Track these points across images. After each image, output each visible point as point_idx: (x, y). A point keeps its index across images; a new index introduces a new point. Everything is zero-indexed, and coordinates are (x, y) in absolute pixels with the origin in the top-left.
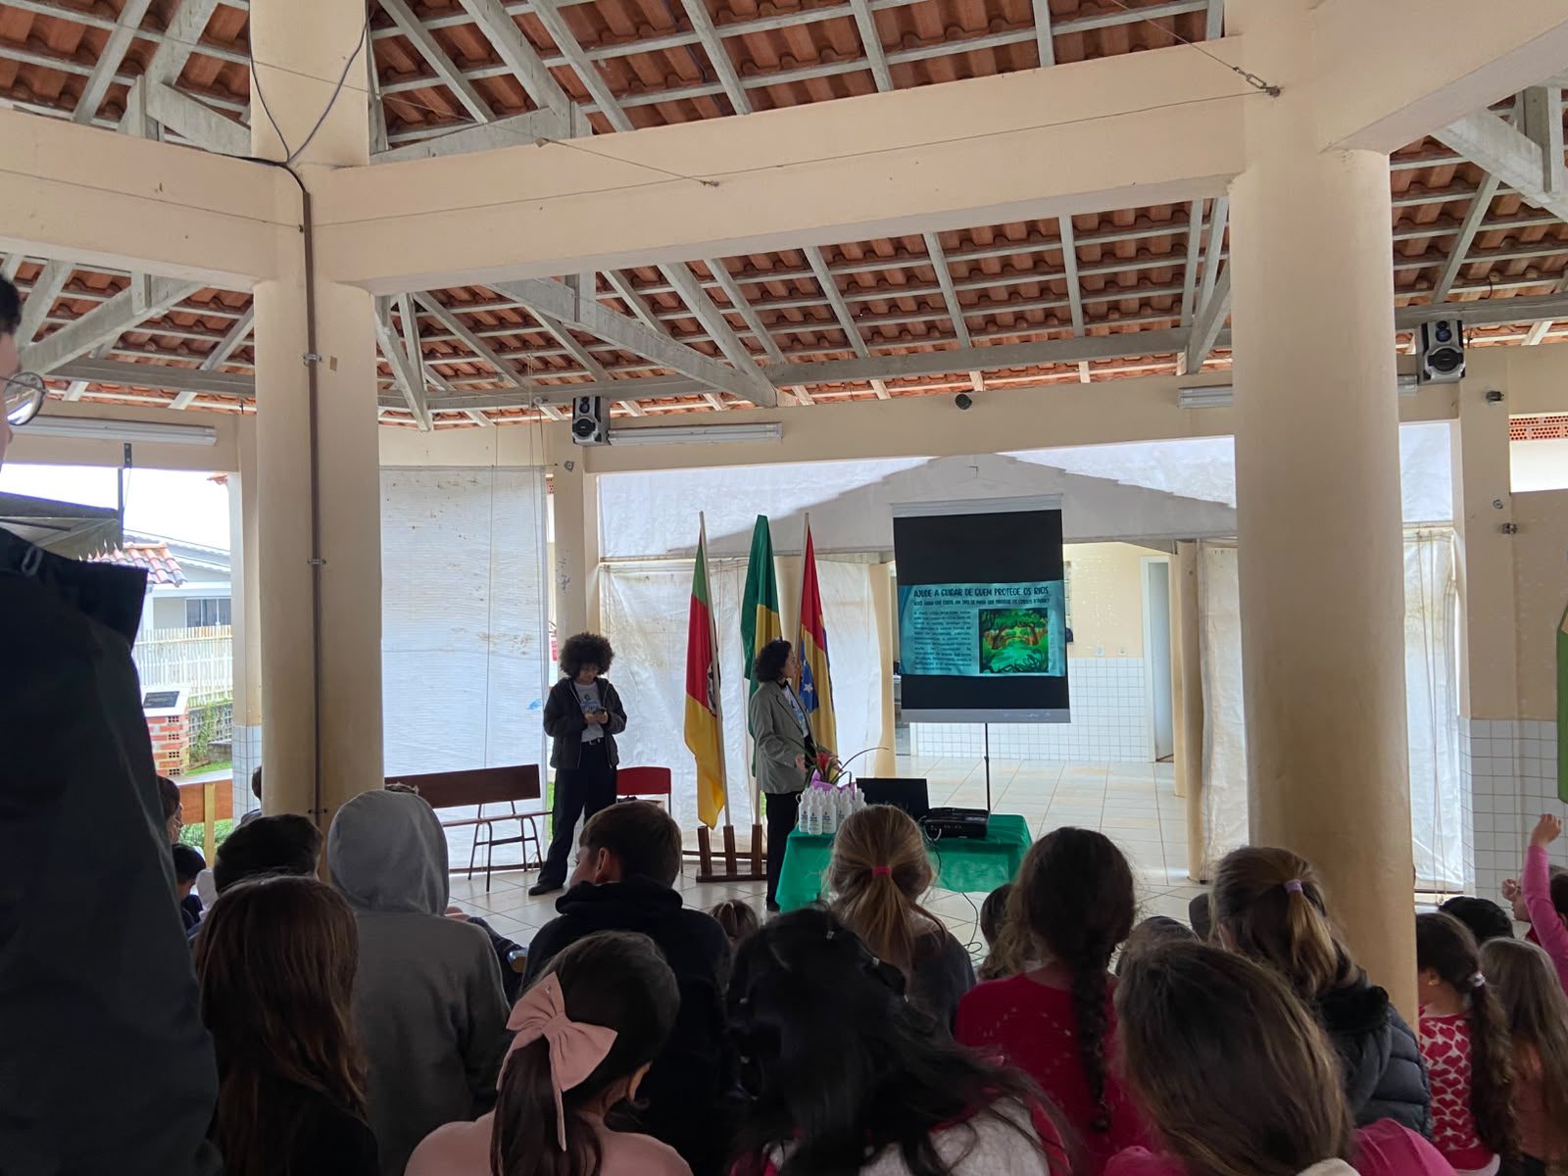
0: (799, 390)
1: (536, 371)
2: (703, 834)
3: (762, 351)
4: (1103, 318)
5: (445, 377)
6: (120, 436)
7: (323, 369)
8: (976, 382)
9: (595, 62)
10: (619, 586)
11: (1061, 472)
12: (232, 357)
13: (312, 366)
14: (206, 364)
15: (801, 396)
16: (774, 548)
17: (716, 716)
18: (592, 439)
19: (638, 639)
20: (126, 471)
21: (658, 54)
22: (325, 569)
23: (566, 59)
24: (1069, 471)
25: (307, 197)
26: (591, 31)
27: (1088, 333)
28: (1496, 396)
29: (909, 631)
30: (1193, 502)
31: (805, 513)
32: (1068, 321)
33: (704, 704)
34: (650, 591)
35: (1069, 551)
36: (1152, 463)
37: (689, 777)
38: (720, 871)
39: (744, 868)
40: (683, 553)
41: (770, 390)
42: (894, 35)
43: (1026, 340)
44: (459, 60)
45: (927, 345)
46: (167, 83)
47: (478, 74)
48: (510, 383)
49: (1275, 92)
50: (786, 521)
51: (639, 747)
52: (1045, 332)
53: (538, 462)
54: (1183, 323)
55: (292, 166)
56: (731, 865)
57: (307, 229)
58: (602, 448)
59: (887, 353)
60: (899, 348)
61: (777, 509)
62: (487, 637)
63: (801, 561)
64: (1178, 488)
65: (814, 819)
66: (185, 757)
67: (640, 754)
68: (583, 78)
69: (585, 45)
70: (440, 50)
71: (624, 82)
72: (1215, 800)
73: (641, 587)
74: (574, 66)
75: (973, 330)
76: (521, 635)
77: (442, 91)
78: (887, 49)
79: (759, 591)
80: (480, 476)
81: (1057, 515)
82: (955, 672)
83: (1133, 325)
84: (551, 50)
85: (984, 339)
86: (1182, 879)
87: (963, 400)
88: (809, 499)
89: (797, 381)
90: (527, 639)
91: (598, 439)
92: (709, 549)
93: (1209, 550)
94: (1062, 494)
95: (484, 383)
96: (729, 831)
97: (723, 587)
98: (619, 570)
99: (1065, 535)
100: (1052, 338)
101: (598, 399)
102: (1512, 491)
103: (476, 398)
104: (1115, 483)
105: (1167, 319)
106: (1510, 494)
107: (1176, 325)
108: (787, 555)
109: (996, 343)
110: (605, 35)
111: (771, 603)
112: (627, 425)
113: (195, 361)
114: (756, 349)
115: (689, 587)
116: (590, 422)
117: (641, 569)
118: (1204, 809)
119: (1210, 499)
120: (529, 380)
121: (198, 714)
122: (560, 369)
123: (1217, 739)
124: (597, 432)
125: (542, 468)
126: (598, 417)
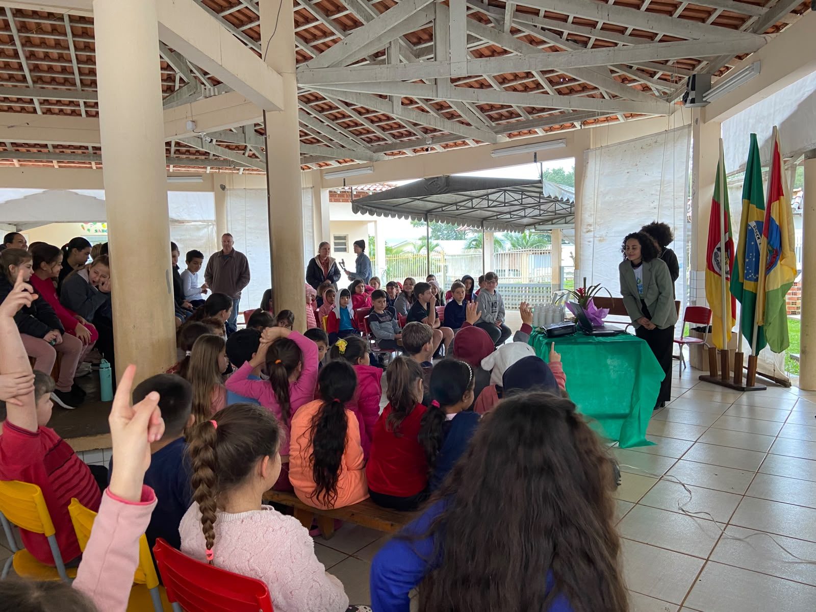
6: (532, 150)
17: (721, 276)
18: (688, 102)
53: (687, 123)
58: (709, 106)
101: (694, 77)
116: (688, 93)
124: (690, 98)
125: (690, 125)
126: (693, 89)
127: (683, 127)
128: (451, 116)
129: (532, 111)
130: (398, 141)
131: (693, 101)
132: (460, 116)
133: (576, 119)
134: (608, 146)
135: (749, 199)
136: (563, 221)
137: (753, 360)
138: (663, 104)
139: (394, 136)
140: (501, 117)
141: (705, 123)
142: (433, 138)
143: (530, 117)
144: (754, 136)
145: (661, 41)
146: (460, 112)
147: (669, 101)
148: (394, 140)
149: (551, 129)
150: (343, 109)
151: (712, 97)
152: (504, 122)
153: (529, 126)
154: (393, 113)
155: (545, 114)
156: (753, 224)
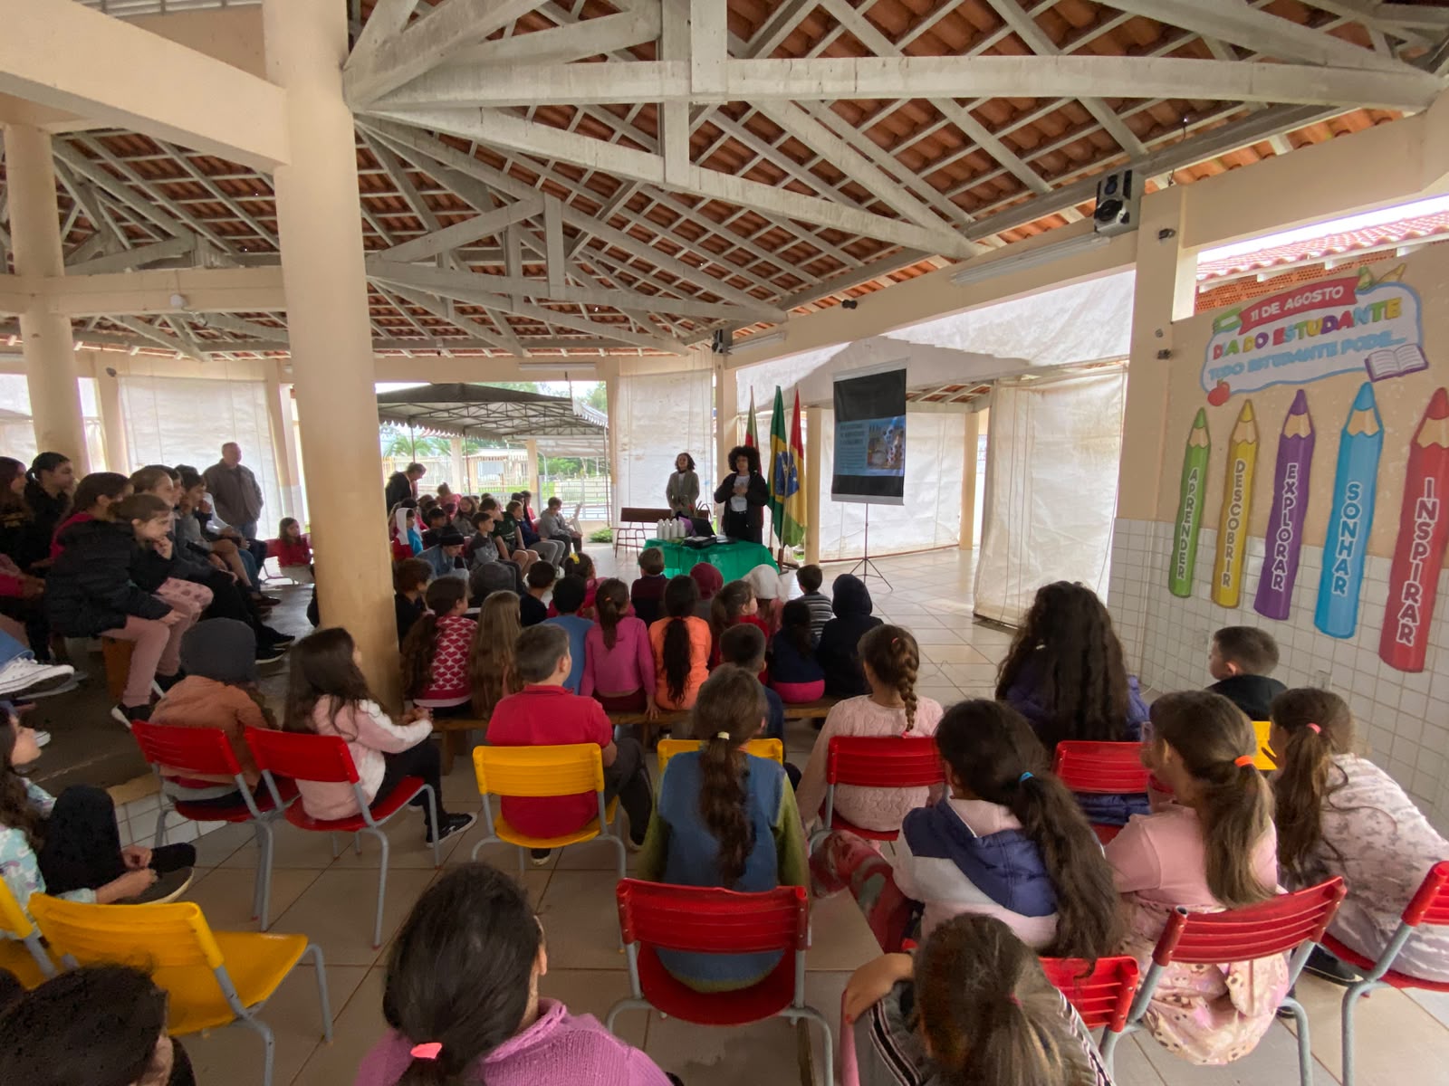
6: (562, 369)
11: (907, 342)
18: (717, 352)
24: (913, 340)
28: (1164, 234)
30: (973, 356)
36: (955, 330)
41: (777, 315)
53: (709, 367)
64: (967, 346)
80: (688, 376)
81: (903, 372)
94: (907, 359)
102: (1174, 319)
104: (931, 347)
106: (1172, 323)
116: (717, 343)
119: (982, 352)
124: (719, 348)
125: (712, 369)
126: (721, 341)
127: (706, 370)
128: (484, 322)
129: (560, 330)
130: (394, 338)
131: (721, 351)
132: (492, 324)
133: (601, 346)
134: (636, 376)
135: (777, 434)
136: (542, 432)
137: (781, 552)
138: (680, 346)
139: (390, 332)
140: (526, 331)
141: (726, 368)
142: (444, 340)
143: (559, 336)
144: (778, 388)
145: (699, 297)
146: (495, 321)
147: (686, 344)
148: (390, 337)
149: (571, 351)
150: (394, 305)
151: (735, 351)
152: (528, 337)
153: (556, 345)
154: (447, 317)
155: (572, 336)
156: (781, 453)
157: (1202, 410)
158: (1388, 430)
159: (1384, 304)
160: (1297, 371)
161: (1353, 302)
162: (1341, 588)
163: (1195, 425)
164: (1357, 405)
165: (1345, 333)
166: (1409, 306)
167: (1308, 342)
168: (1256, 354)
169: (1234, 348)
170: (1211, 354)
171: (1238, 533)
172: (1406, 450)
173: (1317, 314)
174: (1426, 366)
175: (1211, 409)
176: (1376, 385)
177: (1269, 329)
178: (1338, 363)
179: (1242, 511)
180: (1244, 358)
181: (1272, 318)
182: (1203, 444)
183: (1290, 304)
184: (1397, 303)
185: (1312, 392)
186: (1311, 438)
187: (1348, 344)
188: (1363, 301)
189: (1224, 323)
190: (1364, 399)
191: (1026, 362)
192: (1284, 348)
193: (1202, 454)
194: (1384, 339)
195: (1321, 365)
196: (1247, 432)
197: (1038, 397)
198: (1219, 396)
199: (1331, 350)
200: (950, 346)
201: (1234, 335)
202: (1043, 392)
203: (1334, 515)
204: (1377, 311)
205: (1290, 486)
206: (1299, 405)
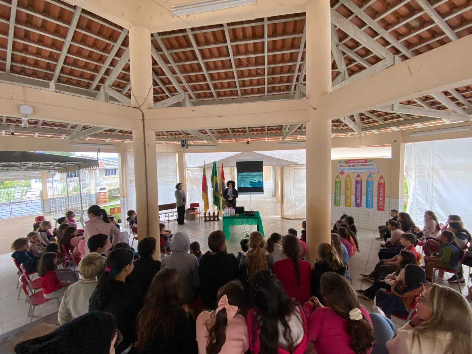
0: (220, 140)
1: (174, 135)
2: (205, 214)
3: (214, 133)
4: (270, 130)
5: (157, 136)
6: (97, 147)
7: (147, 146)
8: (249, 140)
9: (189, 85)
10: (190, 172)
11: (263, 155)
12: (118, 132)
13: (145, 146)
14: (113, 133)
15: (221, 141)
16: (217, 166)
17: (207, 194)
18: (185, 147)
19: (193, 181)
20: (99, 153)
21: (200, 85)
22: (148, 182)
23: (184, 84)
24: (265, 154)
25: (143, 115)
26: (188, 80)
27: (267, 133)
29: (239, 180)
30: (283, 160)
31: (221, 160)
32: (265, 131)
33: (205, 192)
34: (195, 173)
35: (264, 167)
36: (277, 154)
37: (202, 204)
38: (208, 219)
39: (212, 219)
40: (201, 167)
41: (216, 140)
42: (241, 85)
43: (257, 133)
44: (164, 83)
45: (242, 134)
46: (109, 86)
47: (167, 86)
48: (169, 137)
49: (315, 109)
50: (218, 162)
51: (193, 199)
52: (261, 132)
54: (282, 132)
55: (140, 108)
56: (210, 218)
57: (143, 120)
58: (187, 149)
59: (235, 135)
60: (237, 134)
61: (217, 160)
62: (166, 182)
63: (221, 169)
64: (281, 158)
65: (227, 214)
66: (108, 199)
67: (194, 200)
68: (187, 88)
69: (187, 82)
70: (160, 82)
71: (194, 89)
72: (285, 206)
73: (194, 172)
74: (185, 86)
75: (250, 131)
76: (172, 181)
77: (161, 88)
78: (240, 87)
79: (214, 174)
80: (165, 154)
81: (262, 162)
82: (246, 187)
83: (274, 132)
84: (182, 83)
85: (251, 133)
86: (279, 218)
87: (248, 143)
88: (222, 158)
89: (220, 139)
90: (174, 182)
91: (186, 147)
92: (205, 166)
93: (285, 167)
94: (263, 159)
95: (165, 137)
96: (209, 213)
97: (208, 173)
98: (189, 170)
99: (263, 165)
100: (262, 133)
101: (186, 141)
103: (163, 139)
104: (271, 157)
105: (280, 131)
107: (281, 132)
108: (218, 167)
109: (253, 134)
110: (191, 81)
111: (216, 176)
112: (191, 145)
113: (111, 133)
114: (213, 133)
115: (202, 173)
116: (184, 145)
117: (193, 169)
118: (283, 207)
120: (173, 137)
121: (109, 191)
122: (178, 135)
123: (285, 196)
125: (176, 152)
127: (172, 152)
144: (214, 160)
157: (338, 175)
158: (374, 180)
159: (372, 164)
160: (358, 171)
161: (366, 163)
162: (370, 201)
163: (337, 177)
164: (369, 177)
165: (365, 167)
166: (376, 165)
167: (359, 167)
168: (349, 168)
169: (344, 166)
170: (339, 166)
171: (349, 195)
172: (377, 183)
173: (360, 164)
174: (379, 173)
175: (340, 175)
176: (371, 174)
177: (352, 164)
178: (365, 171)
179: (349, 192)
180: (347, 168)
181: (352, 163)
182: (339, 180)
183: (355, 161)
184: (373, 164)
185: (361, 175)
186: (361, 181)
187: (366, 169)
188: (368, 163)
189: (342, 162)
190: (370, 176)
191: (296, 163)
192: (355, 167)
193: (339, 182)
194: (372, 168)
195: (362, 171)
196: (348, 179)
197: (296, 170)
198: (342, 173)
199: (363, 169)
200: (276, 157)
201: (344, 164)
202: (297, 169)
203: (367, 192)
204: (371, 165)
205: (359, 188)
206: (358, 176)
